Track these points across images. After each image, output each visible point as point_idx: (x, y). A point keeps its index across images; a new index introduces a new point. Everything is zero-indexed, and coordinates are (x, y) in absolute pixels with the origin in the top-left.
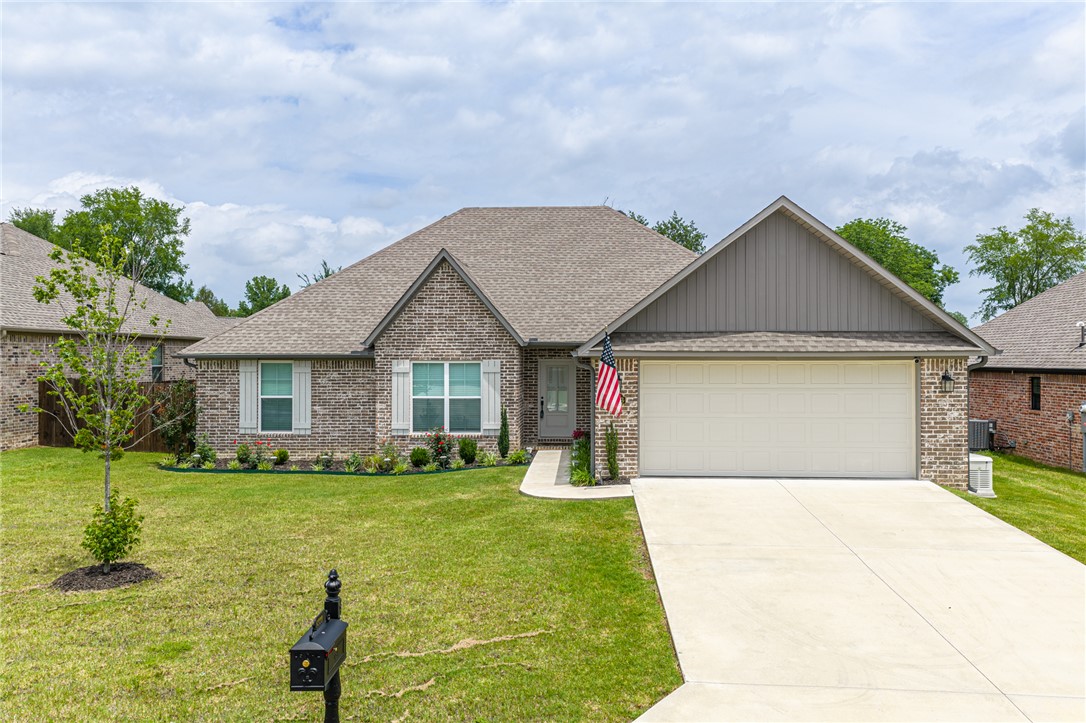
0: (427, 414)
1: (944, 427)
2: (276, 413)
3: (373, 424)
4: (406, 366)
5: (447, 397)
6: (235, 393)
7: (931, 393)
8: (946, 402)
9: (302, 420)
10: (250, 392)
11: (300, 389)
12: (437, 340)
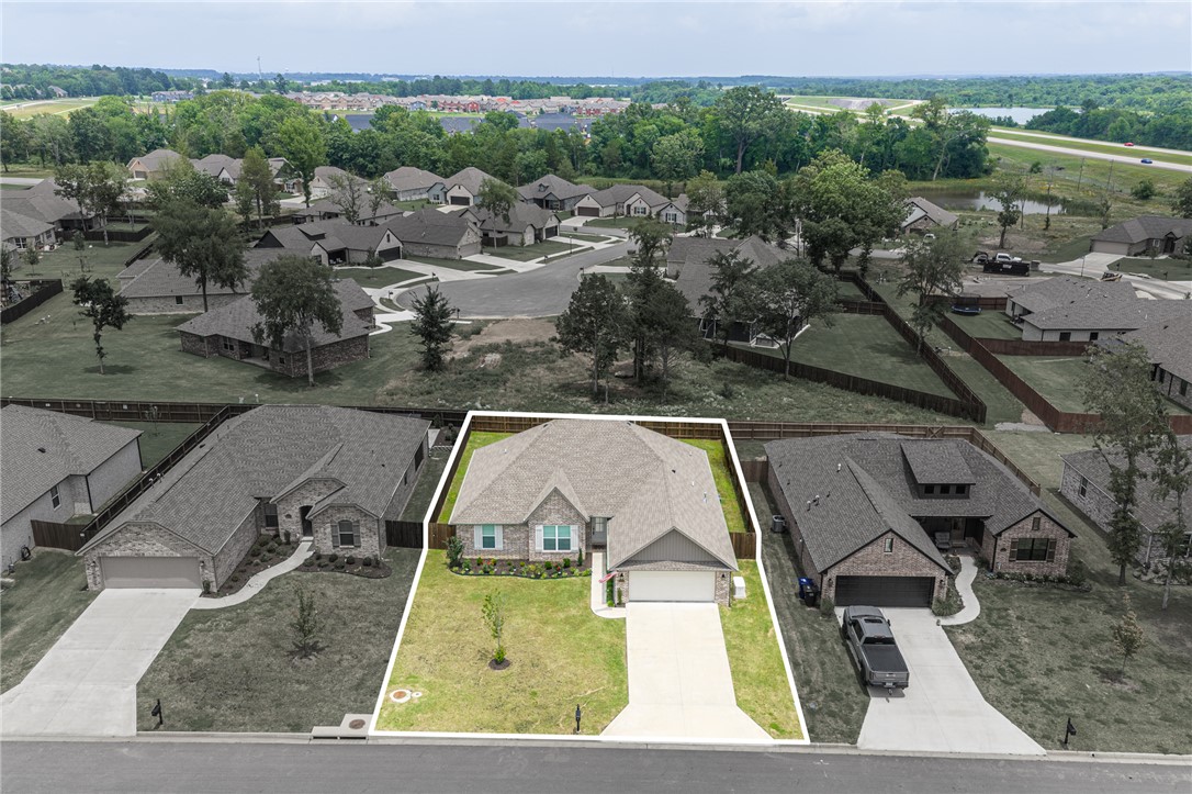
0: (549, 544)
1: (722, 589)
2: (489, 542)
3: (528, 546)
4: (541, 527)
5: (557, 538)
6: (472, 535)
7: (719, 579)
8: (723, 582)
9: (499, 545)
10: (478, 535)
11: (498, 534)
12: (554, 517)
